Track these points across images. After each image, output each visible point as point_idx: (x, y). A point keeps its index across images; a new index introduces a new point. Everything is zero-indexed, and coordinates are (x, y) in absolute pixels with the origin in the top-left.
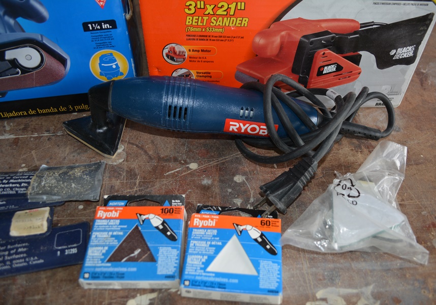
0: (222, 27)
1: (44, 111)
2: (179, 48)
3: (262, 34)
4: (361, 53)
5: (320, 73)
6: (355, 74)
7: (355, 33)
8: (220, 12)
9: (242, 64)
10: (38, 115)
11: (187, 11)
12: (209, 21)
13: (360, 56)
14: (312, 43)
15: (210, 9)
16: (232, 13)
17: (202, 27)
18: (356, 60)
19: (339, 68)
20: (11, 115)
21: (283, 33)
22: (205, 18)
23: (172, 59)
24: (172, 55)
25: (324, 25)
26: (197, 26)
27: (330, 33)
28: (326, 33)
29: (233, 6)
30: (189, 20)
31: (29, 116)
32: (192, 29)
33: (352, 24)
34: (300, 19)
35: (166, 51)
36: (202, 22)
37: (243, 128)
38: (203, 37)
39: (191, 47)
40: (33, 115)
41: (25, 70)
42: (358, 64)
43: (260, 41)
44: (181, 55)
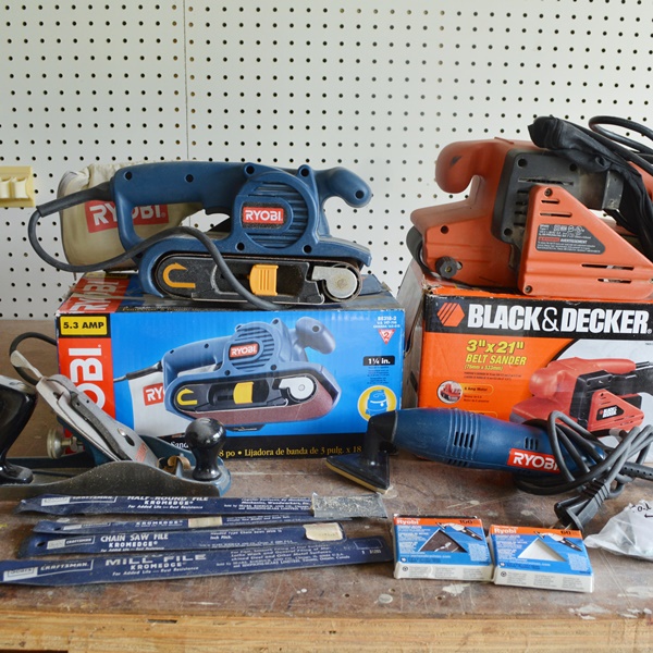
0: (501, 365)
1: (293, 452)
2: (455, 386)
3: (539, 372)
4: (640, 394)
5: (600, 417)
6: (638, 419)
7: (632, 373)
8: (499, 351)
9: (518, 405)
10: (285, 456)
11: (468, 349)
12: (488, 359)
13: (640, 398)
14: (589, 383)
15: (490, 348)
16: (511, 351)
17: (480, 365)
18: (637, 402)
19: (620, 411)
20: (256, 453)
21: (560, 372)
22: (485, 356)
23: (446, 397)
24: (447, 393)
25: (600, 365)
26: (477, 364)
27: (606, 373)
28: (603, 373)
29: (512, 345)
30: (469, 357)
31: (275, 457)
32: (471, 367)
33: (627, 364)
34: (576, 359)
35: (441, 388)
36: (482, 360)
37: (528, 460)
38: (481, 375)
39: (468, 385)
40: (280, 457)
41: (293, 401)
42: (639, 408)
43: (537, 380)
44: (456, 393)
